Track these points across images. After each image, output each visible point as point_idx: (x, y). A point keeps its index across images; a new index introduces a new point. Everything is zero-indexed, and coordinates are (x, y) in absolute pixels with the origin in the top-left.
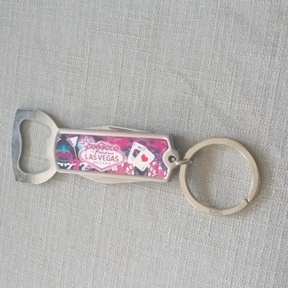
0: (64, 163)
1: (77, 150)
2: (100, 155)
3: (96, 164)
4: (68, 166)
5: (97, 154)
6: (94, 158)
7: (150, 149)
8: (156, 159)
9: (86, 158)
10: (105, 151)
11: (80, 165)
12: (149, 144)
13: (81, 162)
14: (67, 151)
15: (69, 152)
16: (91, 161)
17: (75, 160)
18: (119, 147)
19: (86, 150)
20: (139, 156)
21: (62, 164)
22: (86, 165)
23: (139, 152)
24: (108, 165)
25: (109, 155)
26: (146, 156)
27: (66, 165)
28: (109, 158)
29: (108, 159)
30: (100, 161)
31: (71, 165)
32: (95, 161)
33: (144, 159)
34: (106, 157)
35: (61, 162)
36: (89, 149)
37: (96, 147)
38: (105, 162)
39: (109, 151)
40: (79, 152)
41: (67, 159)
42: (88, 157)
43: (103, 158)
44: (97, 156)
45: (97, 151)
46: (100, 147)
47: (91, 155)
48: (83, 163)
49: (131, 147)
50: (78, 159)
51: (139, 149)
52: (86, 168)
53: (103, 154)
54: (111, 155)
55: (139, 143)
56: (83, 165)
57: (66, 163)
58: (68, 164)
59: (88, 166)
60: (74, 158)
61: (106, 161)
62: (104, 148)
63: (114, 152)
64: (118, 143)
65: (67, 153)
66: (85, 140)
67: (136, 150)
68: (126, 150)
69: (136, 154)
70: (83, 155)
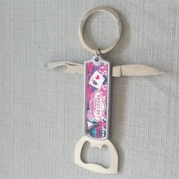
0: (102, 133)
1: (94, 123)
2: (97, 107)
3: (102, 111)
4: (104, 131)
5: (96, 109)
6: (99, 112)
7: (92, 74)
8: (98, 70)
10: (95, 104)
11: (103, 122)
12: (90, 74)
13: (101, 121)
15: (96, 129)
16: (101, 113)
17: (101, 125)
18: (92, 94)
20: (97, 81)
21: (103, 135)
22: (103, 118)
23: (94, 81)
24: (102, 102)
26: (96, 76)
27: (103, 132)
29: (99, 102)
30: (100, 108)
31: (104, 128)
32: (100, 111)
33: (98, 78)
34: (98, 103)
35: (102, 135)
37: (92, 110)
38: (101, 105)
39: (95, 100)
40: (96, 121)
41: (100, 131)
42: (98, 116)
43: (99, 105)
44: (98, 109)
45: (95, 109)
46: (93, 107)
47: (97, 113)
48: (102, 119)
49: (92, 86)
50: (99, 123)
51: (93, 80)
52: (105, 118)
53: (96, 105)
54: (97, 100)
56: (103, 120)
57: (102, 131)
58: (103, 130)
59: (103, 116)
60: (99, 125)
61: (100, 103)
62: (93, 104)
63: (95, 98)
64: (90, 94)
65: (97, 130)
66: (89, 117)
67: (93, 83)
68: (93, 89)
69: (95, 83)
70: (97, 119)
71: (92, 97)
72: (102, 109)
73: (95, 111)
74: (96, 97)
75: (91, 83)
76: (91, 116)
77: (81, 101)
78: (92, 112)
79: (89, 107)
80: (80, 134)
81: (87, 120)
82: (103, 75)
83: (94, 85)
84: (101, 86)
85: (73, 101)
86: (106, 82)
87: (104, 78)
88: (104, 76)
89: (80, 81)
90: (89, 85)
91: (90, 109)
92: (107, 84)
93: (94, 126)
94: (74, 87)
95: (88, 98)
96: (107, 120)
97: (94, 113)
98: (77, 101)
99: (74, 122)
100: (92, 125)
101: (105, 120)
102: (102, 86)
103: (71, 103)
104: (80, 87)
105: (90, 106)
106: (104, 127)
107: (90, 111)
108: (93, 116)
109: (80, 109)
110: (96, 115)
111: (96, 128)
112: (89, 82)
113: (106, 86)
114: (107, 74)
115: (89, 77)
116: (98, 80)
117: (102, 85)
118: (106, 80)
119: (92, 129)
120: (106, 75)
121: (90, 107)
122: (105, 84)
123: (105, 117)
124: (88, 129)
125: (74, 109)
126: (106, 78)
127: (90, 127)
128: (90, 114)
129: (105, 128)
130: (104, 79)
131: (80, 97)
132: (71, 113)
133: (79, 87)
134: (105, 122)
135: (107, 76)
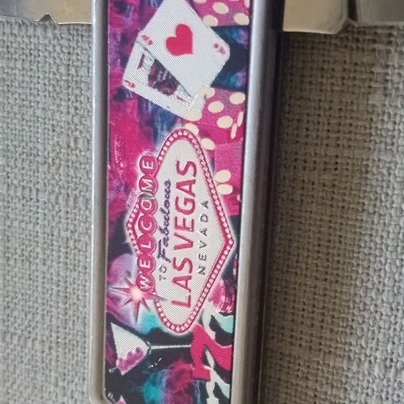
1: (155, 336)
2: (174, 241)
3: (208, 265)
4: (218, 392)
5: (170, 253)
6: (185, 272)
7: (144, 16)
9: (189, 305)
10: (159, 217)
11: (212, 334)
12: (129, 21)
13: (200, 330)
14: (164, 380)
15: (165, 376)
16: (197, 283)
17: (196, 355)
18: (145, 153)
19: (157, 299)
20: (175, 65)
22: (211, 310)
23: (158, 66)
24: (210, 212)
25: (172, 202)
26: (173, 35)
28: (186, 201)
29: (189, 206)
30: (197, 244)
31: (215, 378)
32: (196, 270)
33: (181, 42)
34: (181, 216)
36: (152, 284)
37: (145, 256)
38: (199, 225)
39: (160, 197)
40: (166, 330)
41: (190, 390)
42: (182, 296)
43: (184, 227)
44: (181, 255)
45: (162, 254)
46: (146, 238)
47: (175, 280)
48: (207, 321)
49: (140, 99)
50: (189, 339)
51: (149, 63)
52: (225, 314)
53: (171, 228)
54: (175, 192)
55: (124, 60)
56: (214, 324)
58: (210, 387)
59: (216, 299)
60: (186, 356)
61: (196, 215)
62: (148, 219)
63: (161, 178)
64: (129, 156)
66: (124, 297)
67: (152, 78)
68: (151, 122)
69: (166, 83)
70: (177, 318)
71: (141, 175)
72: (203, 251)
73: (160, 262)
74: (167, 173)
75: (136, 79)
76: (137, 294)
77: (76, 198)
78: (145, 272)
79: (123, 237)
80: (72, 387)
81: (110, 316)
82: (215, 22)
83: (155, 97)
84: (202, 102)
85: (34, 196)
86: (240, 75)
87: (222, 43)
88: (225, 30)
89: (73, 71)
90: (121, 94)
91: (127, 249)
92: (245, 89)
93: (153, 356)
94: (39, 113)
95: (116, 183)
96: (236, 324)
97: (156, 274)
98: (53, 198)
99: (38, 318)
100: (144, 348)
101: (226, 324)
102: (208, 101)
103: (19, 206)
104: (72, 111)
105: (128, 232)
106: (218, 369)
107: (132, 262)
108: (150, 292)
109: (71, 244)
110: (165, 288)
111: (166, 371)
112: (126, 76)
113: (237, 98)
114: (250, 12)
115: (124, 36)
116: (185, 57)
117: (211, 92)
118: (239, 58)
119: (142, 371)
120: (241, 19)
121: (129, 239)
122: (234, 89)
123: (229, 309)
124: (118, 371)
125: (40, 239)
126: (242, 41)
127: (129, 362)
128: (132, 280)
129: (227, 375)
130: (227, 48)
131: (72, 173)
132: (19, 264)
133: (64, 109)
134: (226, 338)
135: (248, 29)
